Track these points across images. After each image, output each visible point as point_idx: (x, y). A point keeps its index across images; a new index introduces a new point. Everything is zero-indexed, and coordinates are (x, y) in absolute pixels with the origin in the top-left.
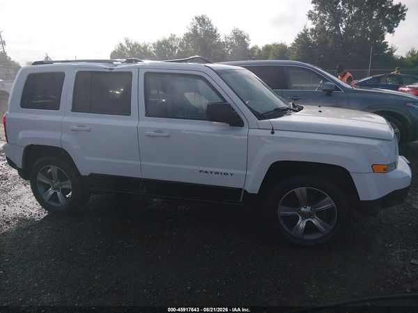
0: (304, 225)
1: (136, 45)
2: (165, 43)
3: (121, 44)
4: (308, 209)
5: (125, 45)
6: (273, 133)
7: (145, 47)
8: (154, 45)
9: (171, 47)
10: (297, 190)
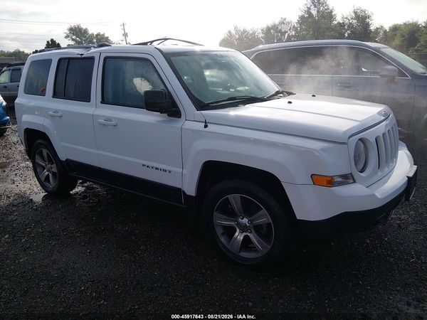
0: (242, 238)
1: (245, 31)
2: (275, 27)
3: (230, 32)
4: (245, 221)
5: (233, 32)
6: (206, 126)
7: (254, 33)
8: (262, 30)
9: (280, 31)
10: (230, 197)
